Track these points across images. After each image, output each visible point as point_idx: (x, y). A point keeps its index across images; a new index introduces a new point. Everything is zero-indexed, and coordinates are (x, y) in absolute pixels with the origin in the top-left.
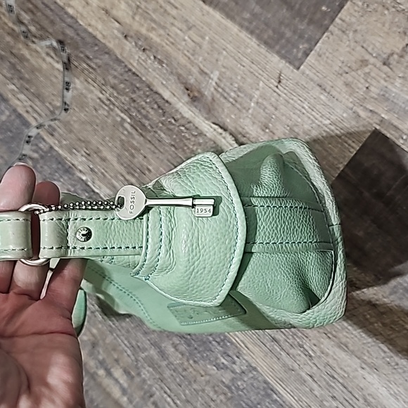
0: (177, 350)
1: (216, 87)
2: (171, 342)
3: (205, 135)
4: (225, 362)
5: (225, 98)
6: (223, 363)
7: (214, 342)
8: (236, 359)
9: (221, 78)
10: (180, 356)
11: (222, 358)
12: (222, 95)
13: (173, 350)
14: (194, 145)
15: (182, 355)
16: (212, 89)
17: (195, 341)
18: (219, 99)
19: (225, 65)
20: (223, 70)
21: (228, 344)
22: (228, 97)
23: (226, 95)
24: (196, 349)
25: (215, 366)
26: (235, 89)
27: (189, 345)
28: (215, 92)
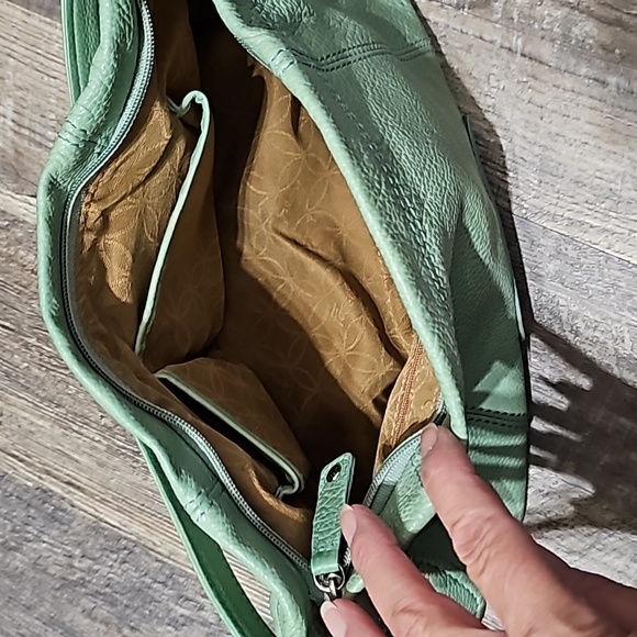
0: (95, 619)
1: (17, 129)
2: (79, 609)
3: (24, 222)
4: (187, 613)
5: (40, 145)
6: (182, 616)
7: (155, 585)
8: (203, 600)
9: (21, 110)
10: (103, 627)
11: (177, 607)
12: (32, 140)
13: (87, 621)
14: (8, 245)
15: (107, 624)
16: (10, 134)
17: (122, 594)
18: (28, 150)
19: (19, 83)
20: (20, 93)
21: (182, 580)
22: (44, 142)
23: (38, 138)
24: (127, 606)
25: (169, 625)
26: (53, 124)
27: (113, 604)
28: (16, 138)
